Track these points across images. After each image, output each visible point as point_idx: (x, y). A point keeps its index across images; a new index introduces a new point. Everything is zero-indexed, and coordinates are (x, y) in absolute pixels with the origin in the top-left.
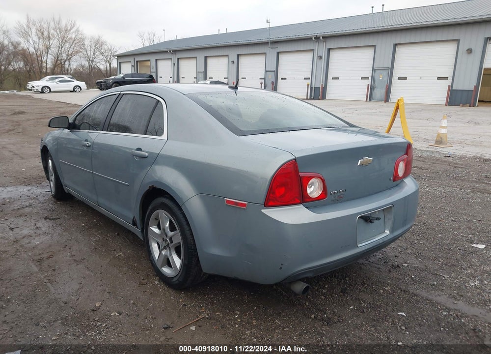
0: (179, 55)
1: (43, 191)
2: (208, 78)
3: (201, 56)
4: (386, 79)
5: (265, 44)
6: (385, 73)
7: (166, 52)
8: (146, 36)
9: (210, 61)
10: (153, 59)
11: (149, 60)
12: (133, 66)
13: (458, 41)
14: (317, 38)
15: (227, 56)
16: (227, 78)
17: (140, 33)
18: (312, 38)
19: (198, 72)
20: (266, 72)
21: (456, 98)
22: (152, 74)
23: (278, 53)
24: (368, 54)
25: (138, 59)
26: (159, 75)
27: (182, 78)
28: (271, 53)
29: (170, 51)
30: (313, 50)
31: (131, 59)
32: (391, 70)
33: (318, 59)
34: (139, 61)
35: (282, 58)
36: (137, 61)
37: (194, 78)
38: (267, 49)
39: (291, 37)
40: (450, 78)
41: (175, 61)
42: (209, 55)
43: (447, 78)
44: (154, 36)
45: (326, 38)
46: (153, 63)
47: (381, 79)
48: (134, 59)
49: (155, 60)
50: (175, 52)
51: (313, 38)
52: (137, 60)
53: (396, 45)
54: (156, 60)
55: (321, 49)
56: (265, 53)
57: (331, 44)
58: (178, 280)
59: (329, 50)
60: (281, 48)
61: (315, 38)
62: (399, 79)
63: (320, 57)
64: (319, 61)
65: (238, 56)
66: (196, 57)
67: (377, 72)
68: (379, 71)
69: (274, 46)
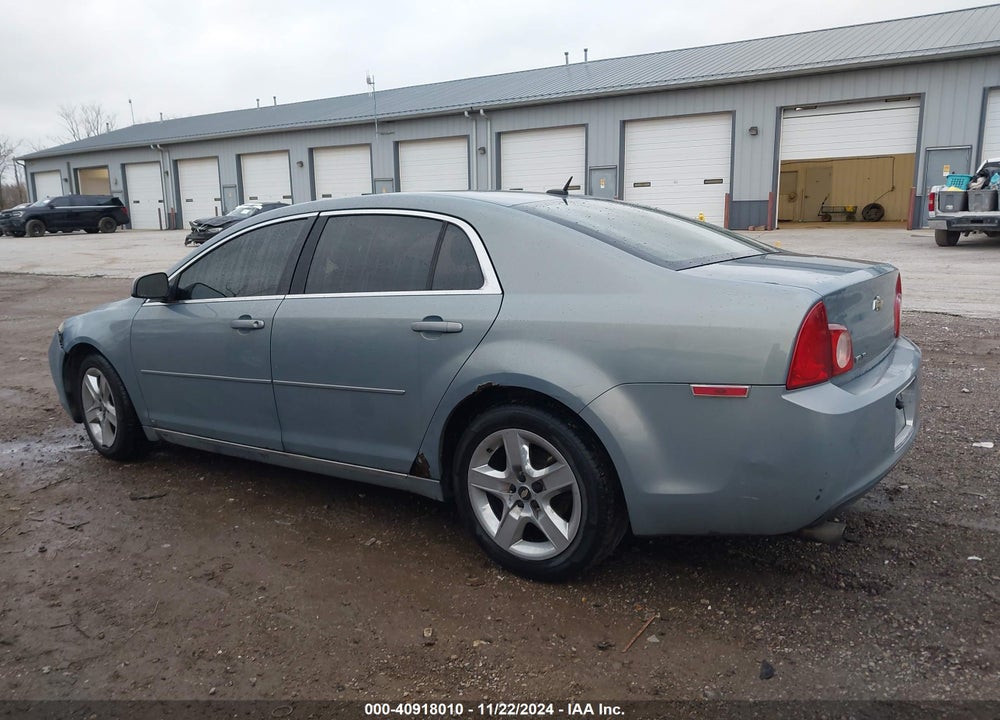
0: (177, 154)
1: (67, 446)
2: (246, 198)
3: (228, 154)
4: (612, 186)
5: (368, 125)
6: (610, 175)
7: (146, 148)
8: (78, 115)
9: (249, 165)
10: (114, 163)
11: (106, 167)
12: (66, 180)
13: (732, 113)
14: (474, 113)
15: (287, 151)
16: (291, 197)
17: (63, 109)
18: (463, 113)
19: (223, 188)
20: (374, 181)
21: (740, 216)
22: (115, 196)
23: (397, 144)
24: (573, 142)
25: (77, 163)
26: (132, 198)
27: (187, 201)
28: (383, 144)
29: (155, 146)
30: (466, 137)
31: (62, 165)
32: (620, 170)
33: (479, 155)
34: (81, 169)
35: (406, 153)
36: (75, 170)
37: (216, 200)
38: (373, 137)
39: (421, 112)
40: (727, 181)
41: (169, 167)
42: (246, 152)
43: (720, 181)
44: (98, 114)
45: (492, 112)
46: (115, 172)
47: (602, 187)
48: (68, 164)
49: (119, 166)
50: (167, 147)
51: (466, 113)
52: (73, 166)
53: (624, 123)
54: (123, 166)
55: (484, 134)
56: (369, 145)
57: (502, 124)
58: (568, 559)
59: (499, 135)
60: (401, 134)
61: (469, 113)
62: (636, 185)
63: (483, 151)
64: (482, 159)
65: (311, 151)
66: (217, 157)
67: (595, 175)
68: (597, 173)
69: (386, 130)
